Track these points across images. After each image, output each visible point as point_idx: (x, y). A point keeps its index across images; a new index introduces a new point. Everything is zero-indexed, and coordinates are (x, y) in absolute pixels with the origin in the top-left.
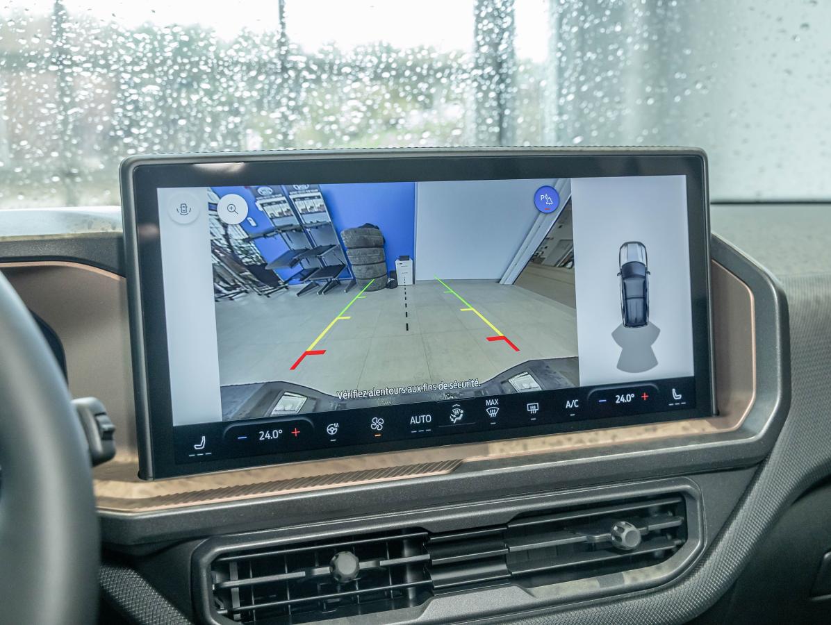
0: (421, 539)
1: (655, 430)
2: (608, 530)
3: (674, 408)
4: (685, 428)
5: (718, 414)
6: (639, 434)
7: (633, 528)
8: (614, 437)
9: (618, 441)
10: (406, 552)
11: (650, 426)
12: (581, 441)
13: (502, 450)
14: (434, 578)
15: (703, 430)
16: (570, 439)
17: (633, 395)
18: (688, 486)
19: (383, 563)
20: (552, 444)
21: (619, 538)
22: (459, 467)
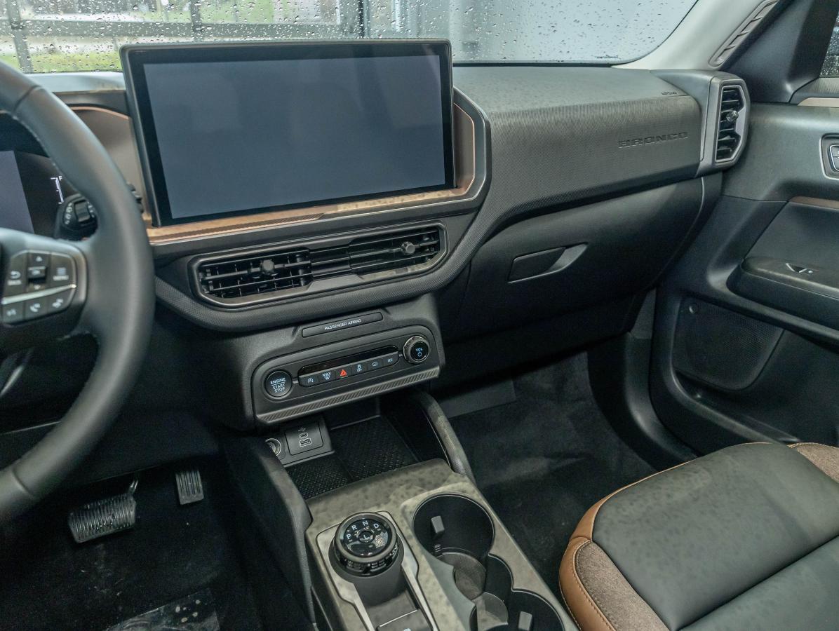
0: (305, 253)
1: (424, 196)
2: (400, 246)
4: (439, 195)
5: (457, 187)
6: (416, 198)
7: (411, 244)
8: (403, 200)
9: (404, 202)
10: (298, 259)
11: (421, 194)
12: (385, 203)
13: (345, 208)
14: (313, 273)
15: (448, 195)
16: (380, 202)
18: (440, 224)
19: (286, 265)
21: (404, 250)
22: (323, 216)
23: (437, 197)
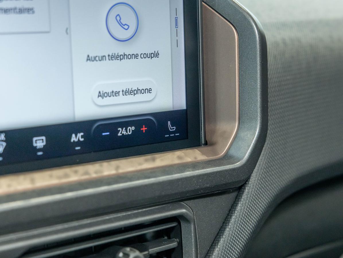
1: (154, 160)
3: (170, 139)
4: (179, 158)
5: (206, 143)
6: (140, 164)
8: (117, 168)
9: (121, 171)
11: (149, 157)
12: (87, 173)
15: (196, 158)
16: (76, 172)
17: (133, 128)
18: (184, 211)
20: (59, 178)
23: (177, 162)
